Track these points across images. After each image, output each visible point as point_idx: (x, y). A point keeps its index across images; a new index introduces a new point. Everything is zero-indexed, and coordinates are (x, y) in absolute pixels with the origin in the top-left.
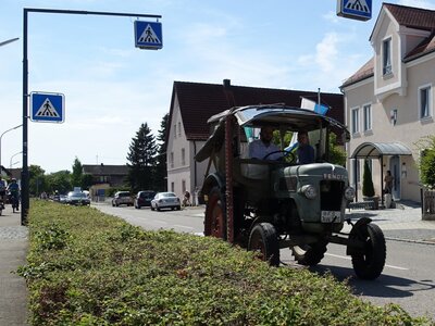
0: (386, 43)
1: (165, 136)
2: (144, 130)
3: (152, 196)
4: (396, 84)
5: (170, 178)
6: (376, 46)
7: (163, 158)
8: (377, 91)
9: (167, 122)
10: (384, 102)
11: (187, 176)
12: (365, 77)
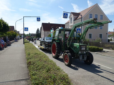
0: (71, 18)
1: (41, 30)
2: (38, 29)
3: (39, 39)
4: (72, 24)
5: (41, 36)
6: (70, 18)
7: (40, 33)
8: (70, 25)
9: (41, 28)
10: (71, 26)
11: (44, 36)
12: (68, 23)
